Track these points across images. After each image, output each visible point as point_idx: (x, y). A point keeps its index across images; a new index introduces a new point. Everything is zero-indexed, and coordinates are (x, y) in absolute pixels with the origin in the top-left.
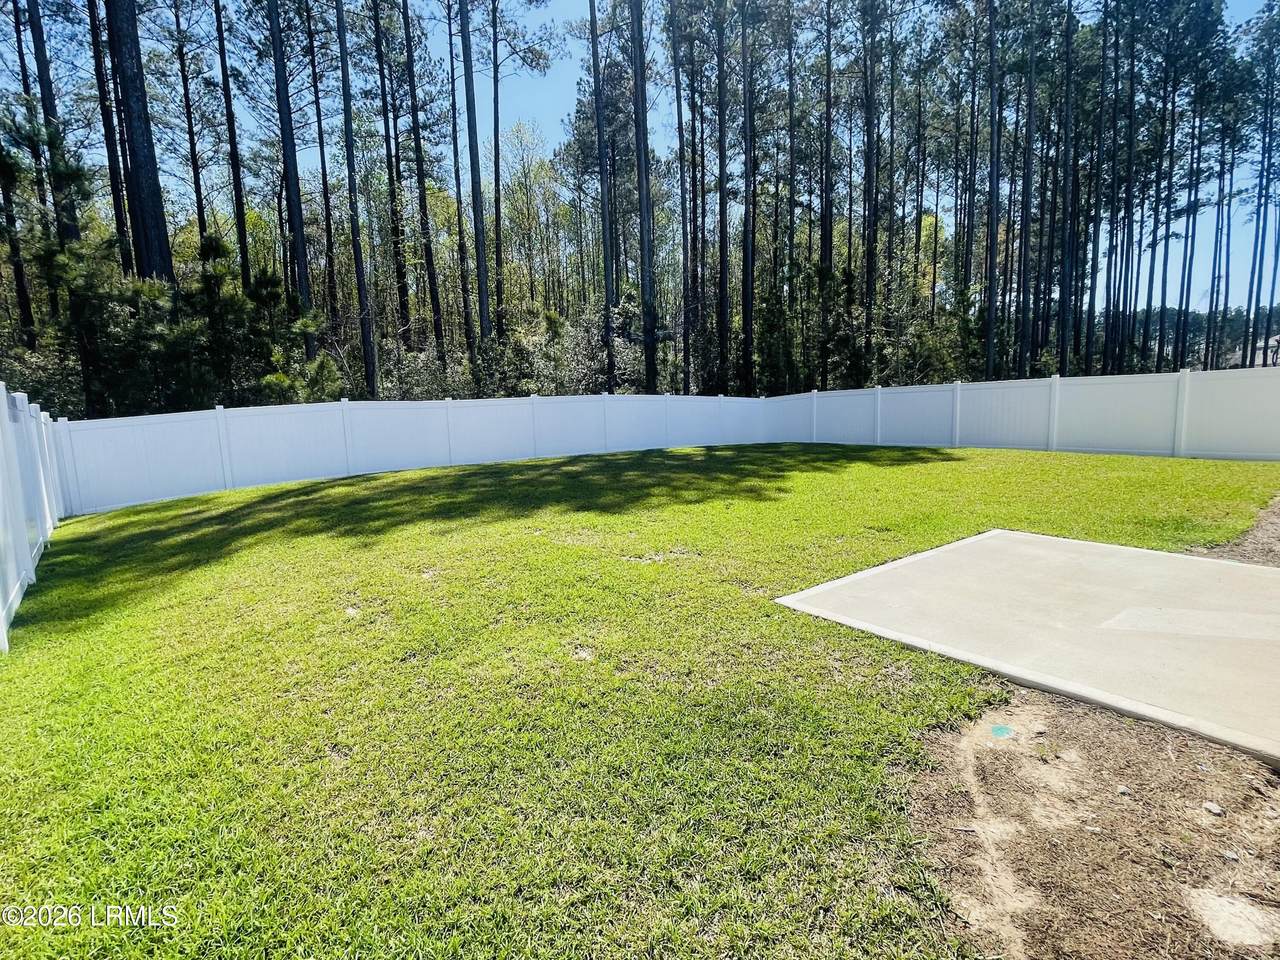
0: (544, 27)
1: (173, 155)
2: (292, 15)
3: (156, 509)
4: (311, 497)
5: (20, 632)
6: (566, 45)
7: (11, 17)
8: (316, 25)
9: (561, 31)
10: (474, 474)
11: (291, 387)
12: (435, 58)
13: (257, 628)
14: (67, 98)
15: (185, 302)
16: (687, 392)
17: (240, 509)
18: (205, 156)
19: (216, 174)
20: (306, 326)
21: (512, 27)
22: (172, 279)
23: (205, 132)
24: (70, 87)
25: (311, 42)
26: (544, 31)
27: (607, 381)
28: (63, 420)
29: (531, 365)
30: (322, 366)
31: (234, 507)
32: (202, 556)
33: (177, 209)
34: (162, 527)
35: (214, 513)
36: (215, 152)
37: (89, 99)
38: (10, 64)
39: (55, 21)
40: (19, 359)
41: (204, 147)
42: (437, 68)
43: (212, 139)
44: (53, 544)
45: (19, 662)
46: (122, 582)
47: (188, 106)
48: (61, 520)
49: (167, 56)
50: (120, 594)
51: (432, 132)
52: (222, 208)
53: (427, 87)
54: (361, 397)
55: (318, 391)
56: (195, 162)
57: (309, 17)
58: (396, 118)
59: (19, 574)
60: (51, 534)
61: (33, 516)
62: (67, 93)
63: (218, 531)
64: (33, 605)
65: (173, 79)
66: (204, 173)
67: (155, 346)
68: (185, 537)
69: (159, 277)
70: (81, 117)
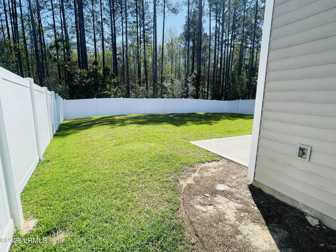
0: (177, 3)
1: (91, 39)
2: (118, 4)
3: (81, 119)
4: (111, 118)
5: (55, 137)
6: (182, 7)
7: (59, 9)
8: (123, 6)
9: (181, 4)
10: (147, 116)
11: (111, 94)
12: (151, 12)
13: (92, 139)
14: (69, 27)
15: (90, 75)
16: (207, 99)
17: (96, 120)
18: (97, 39)
19: (99, 43)
20: (115, 80)
21: (169, 3)
22: (88, 70)
23: (98, 33)
24: (70, 24)
25: (122, 10)
26: (177, 4)
27: (186, 95)
28: (65, 100)
29: (167, 90)
30: (117, 90)
31: (95, 119)
32: (87, 128)
33: (91, 51)
34: (81, 122)
35: (91, 120)
36: (100, 38)
37: (74, 27)
38: (58, 19)
39: (68, 9)
40: (58, 86)
41: (97, 37)
42: (151, 15)
43: (99, 35)
44: (62, 124)
45: (54, 141)
46: (72, 131)
47: (94, 27)
48: (64, 120)
49: (90, 16)
50: (71, 133)
51: (149, 31)
52: (100, 51)
53: (148, 20)
54: (126, 97)
55: (116, 96)
56: (95, 40)
57: (122, 4)
58: (140, 28)
59: (55, 128)
60: (61, 123)
61: (58, 119)
62: (70, 26)
63: (91, 123)
64: (57, 133)
65: (91, 21)
66: (97, 43)
67: (83, 85)
68: (85, 124)
69: (85, 69)
70: (72, 31)
